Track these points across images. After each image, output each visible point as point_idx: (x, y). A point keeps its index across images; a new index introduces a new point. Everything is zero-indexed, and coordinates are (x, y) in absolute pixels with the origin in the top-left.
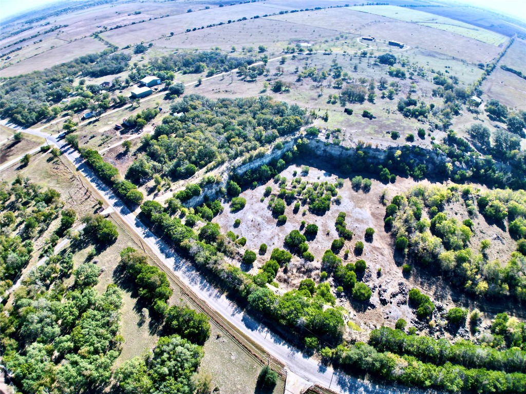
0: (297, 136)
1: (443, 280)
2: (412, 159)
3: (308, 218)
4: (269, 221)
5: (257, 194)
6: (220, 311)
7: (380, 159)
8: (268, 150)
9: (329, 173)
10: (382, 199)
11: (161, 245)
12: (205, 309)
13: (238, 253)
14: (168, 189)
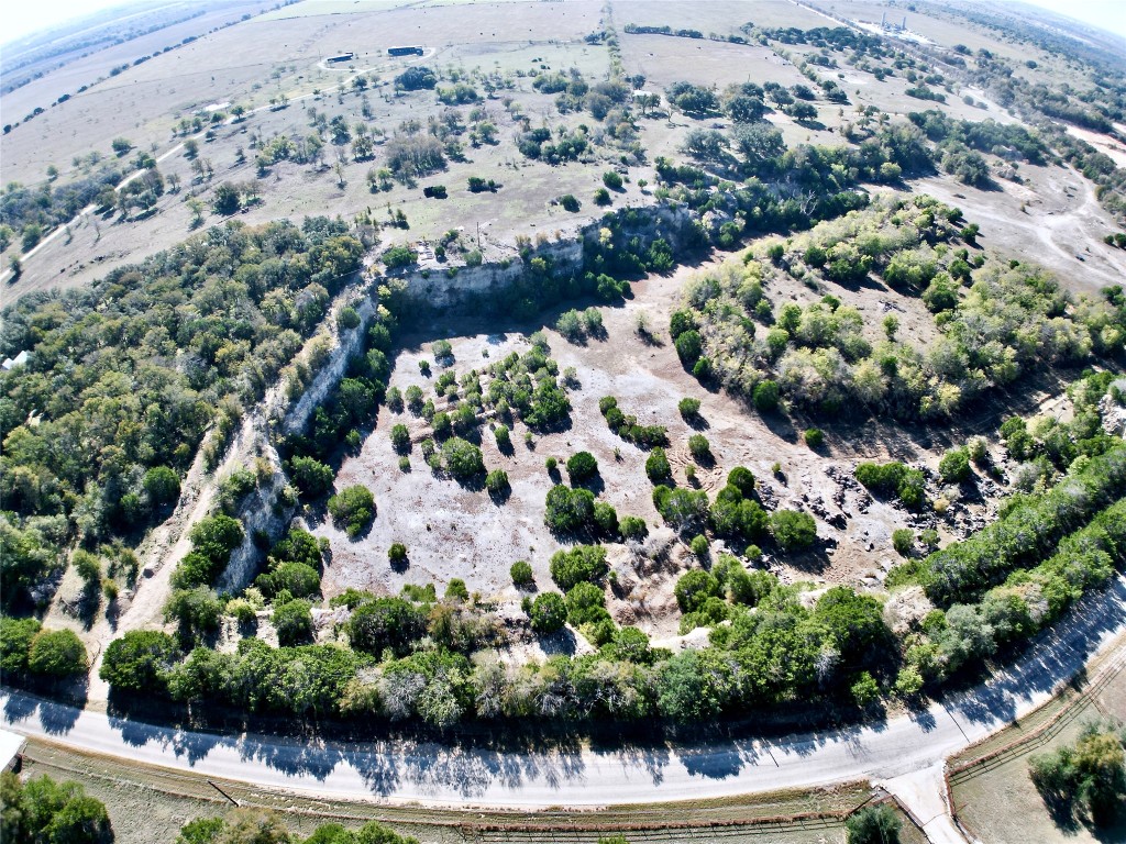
0: (369, 282)
1: (880, 421)
2: (632, 238)
3: (548, 449)
4: (470, 504)
5: (378, 459)
6: (618, 796)
7: (574, 262)
8: (328, 337)
9: (498, 334)
10: (645, 336)
11: (270, 751)
12: (579, 826)
13: (509, 623)
14: (133, 574)
